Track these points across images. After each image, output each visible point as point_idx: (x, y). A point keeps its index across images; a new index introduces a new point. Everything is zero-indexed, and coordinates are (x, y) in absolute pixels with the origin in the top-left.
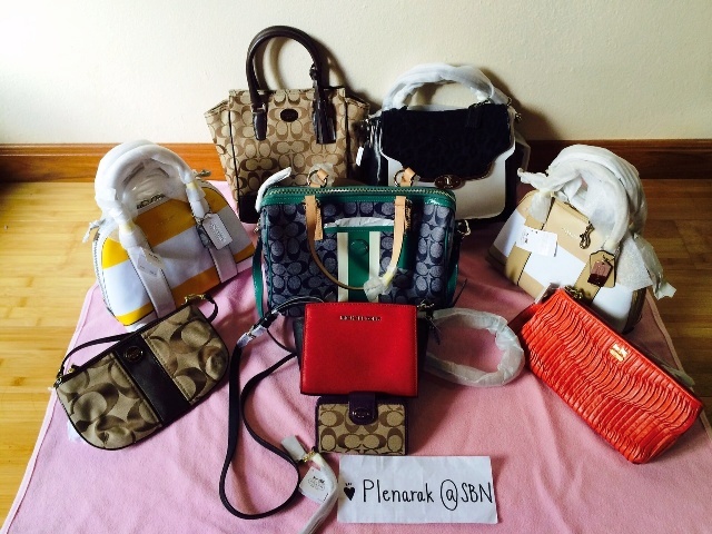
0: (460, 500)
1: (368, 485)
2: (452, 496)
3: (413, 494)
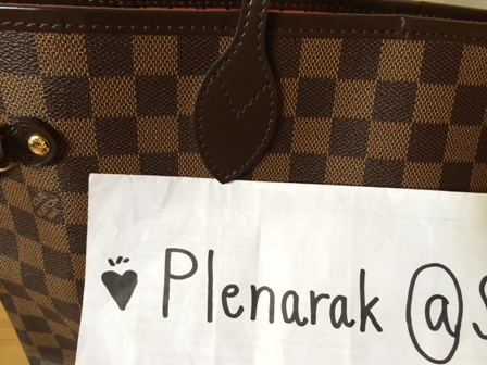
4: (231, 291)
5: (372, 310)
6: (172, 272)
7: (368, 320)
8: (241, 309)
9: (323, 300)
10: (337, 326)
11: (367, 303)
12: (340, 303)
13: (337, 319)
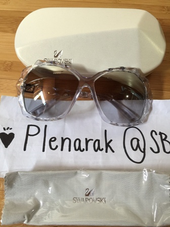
0: (148, 150)
1: (33, 130)
2: (138, 146)
3: (87, 142)
4: (53, 139)
5: (110, 144)
6: (29, 133)
7: (109, 148)
8: (57, 147)
9: (91, 141)
10: (96, 151)
11: (108, 141)
12: (97, 142)
13: (96, 148)
